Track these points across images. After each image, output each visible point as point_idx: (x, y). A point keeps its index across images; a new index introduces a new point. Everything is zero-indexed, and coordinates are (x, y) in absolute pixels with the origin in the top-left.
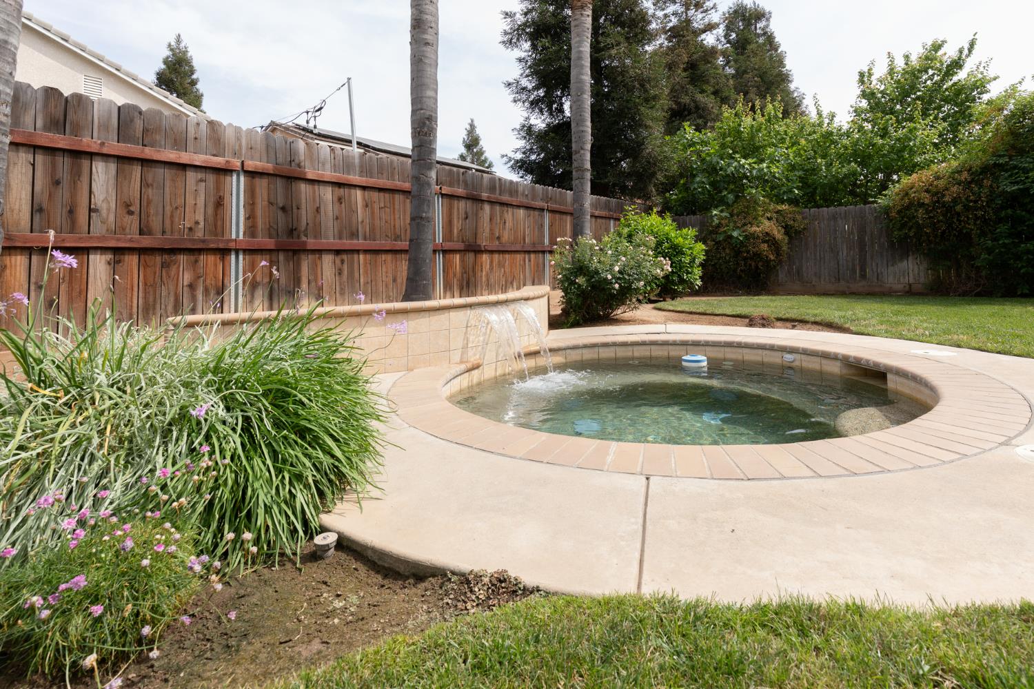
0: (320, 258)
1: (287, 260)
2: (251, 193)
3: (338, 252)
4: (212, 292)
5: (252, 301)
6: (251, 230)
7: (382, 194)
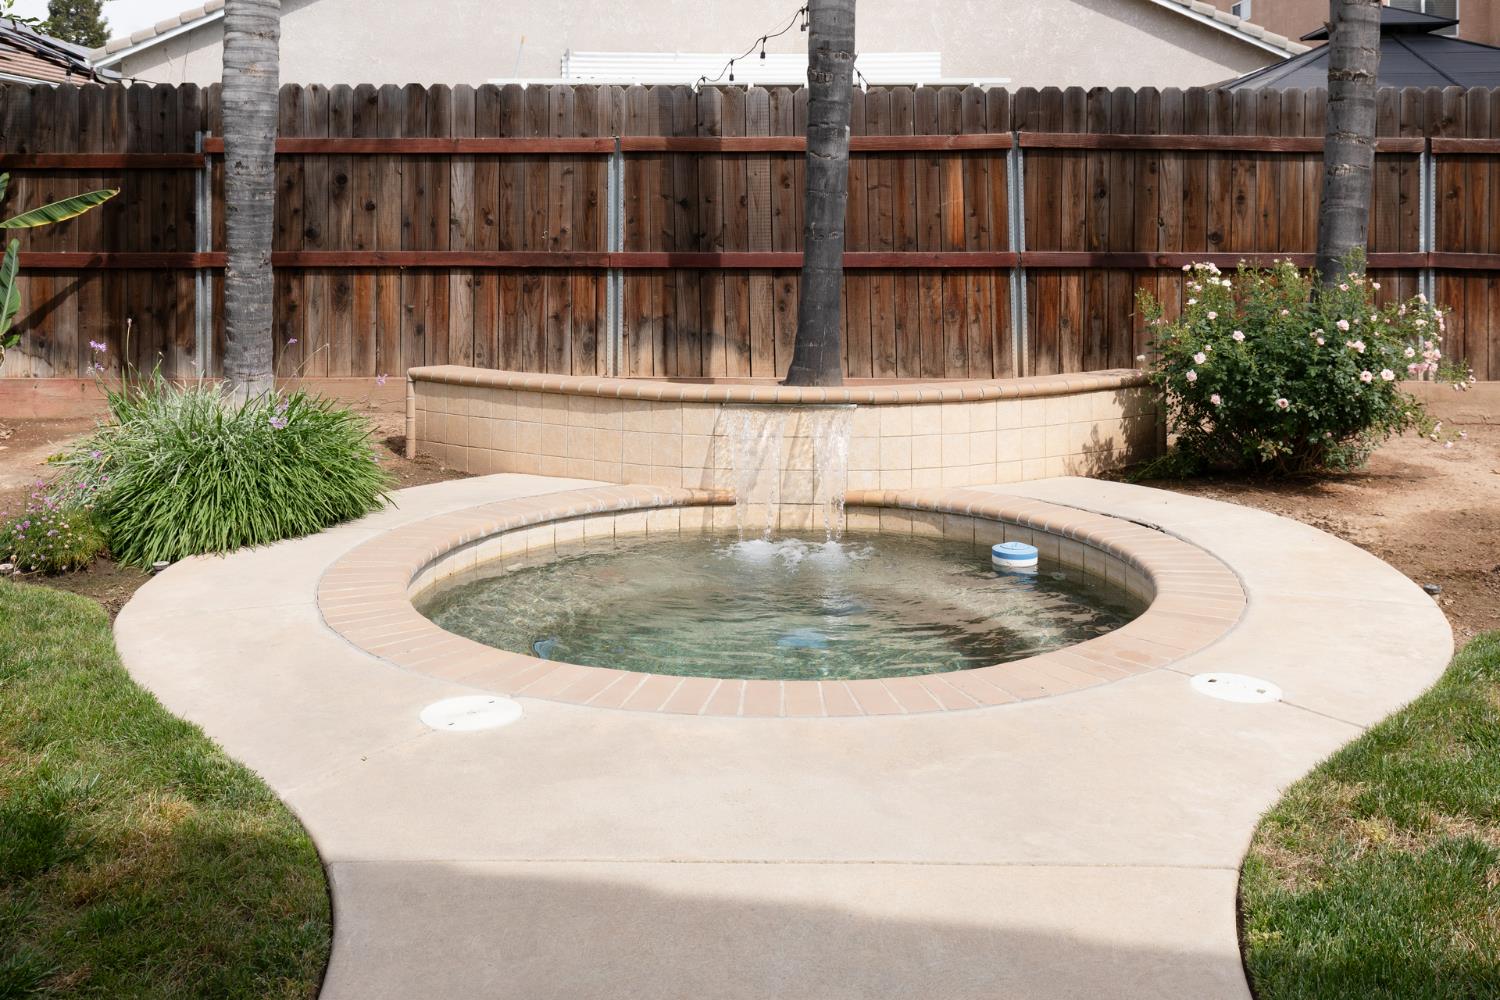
0: (746, 282)
1: (689, 284)
2: (634, 183)
3: (778, 272)
4: (583, 328)
5: (636, 345)
6: (635, 238)
7: (873, 162)
